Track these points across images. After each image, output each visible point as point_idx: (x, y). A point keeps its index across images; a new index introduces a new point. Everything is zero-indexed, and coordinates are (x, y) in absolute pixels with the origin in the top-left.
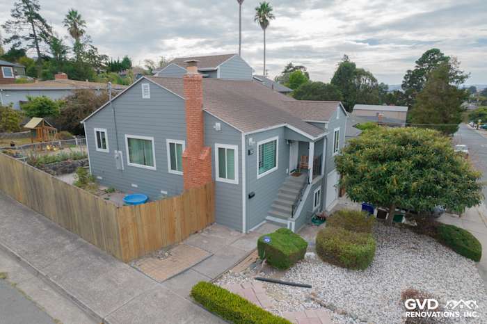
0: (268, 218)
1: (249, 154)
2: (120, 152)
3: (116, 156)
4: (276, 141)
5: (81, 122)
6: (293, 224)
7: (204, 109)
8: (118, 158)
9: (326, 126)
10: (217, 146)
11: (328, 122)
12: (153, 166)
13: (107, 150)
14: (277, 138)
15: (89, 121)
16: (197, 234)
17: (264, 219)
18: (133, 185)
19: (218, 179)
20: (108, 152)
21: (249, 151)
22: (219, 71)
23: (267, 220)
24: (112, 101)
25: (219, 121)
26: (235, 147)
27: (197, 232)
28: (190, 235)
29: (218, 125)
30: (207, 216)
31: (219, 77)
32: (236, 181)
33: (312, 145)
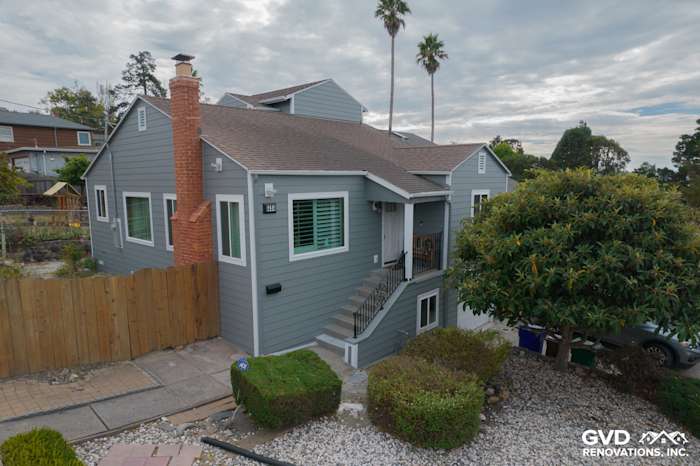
0: (323, 338)
1: (265, 212)
2: (119, 220)
3: (114, 226)
4: (342, 199)
5: (82, 178)
6: (355, 348)
7: (202, 137)
8: (115, 229)
9: (449, 181)
10: (220, 198)
11: (451, 173)
12: (150, 239)
13: (106, 219)
14: (345, 195)
15: (93, 173)
16: (171, 352)
17: (314, 340)
19: (222, 258)
20: (107, 221)
21: (265, 206)
22: (293, 102)
23: (319, 342)
24: (109, 142)
25: (221, 155)
26: (239, 199)
27: (170, 348)
28: (153, 350)
29: (219, 161)
30: (199, 322)
31: (292, 111)
32: (242, 262)
33: (409, 210)
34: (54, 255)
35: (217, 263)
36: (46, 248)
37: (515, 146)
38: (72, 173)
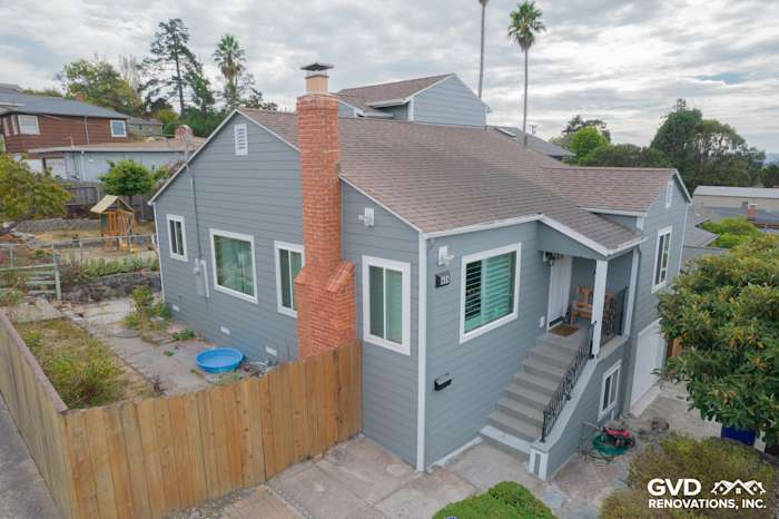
0: (488, 431)
1: (438, 284)
2: (203, 262)
3: (196, 269)
4: (514, 254)
5: (149, 203)
7: (344, 175)
8: (198, 274)
9: (640, 224)
10: (368, 261)
11: (646, 215)
12: (253, 295)
13: (184, 258)
14: (517, 247)
15: (164, 199)
16: (309, 463)
17: (479, 434)
18: (223, 330)
19: (368, 337)
20: (186, 260)
21: (438, 279)
22: (412, 106)
23: (485, 437)
24: (190, 164)
25: (373, 205)
26: (403, 268)
27: (309, 458)
28: (290, 465)
29: (369, 212)
30: (339, 419)
31: (411, 117)
32: (404, 348)
33: (602, 268)
34: (114, 292)
35: (361, 343)
36: (104, 284)
37: (598, 128)
38: (119, 181)
